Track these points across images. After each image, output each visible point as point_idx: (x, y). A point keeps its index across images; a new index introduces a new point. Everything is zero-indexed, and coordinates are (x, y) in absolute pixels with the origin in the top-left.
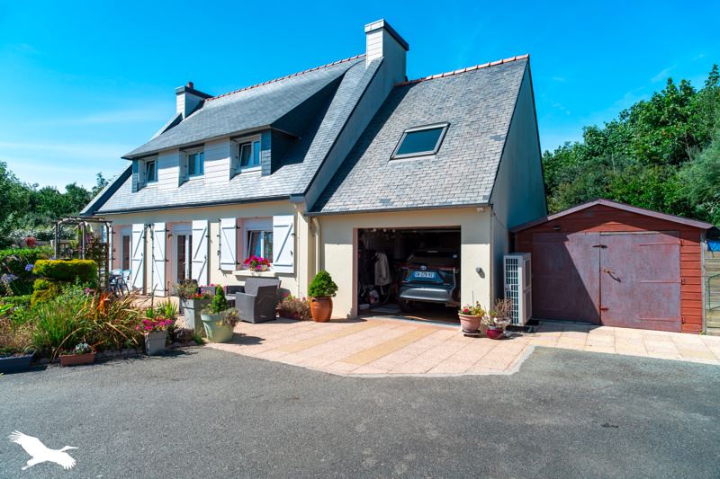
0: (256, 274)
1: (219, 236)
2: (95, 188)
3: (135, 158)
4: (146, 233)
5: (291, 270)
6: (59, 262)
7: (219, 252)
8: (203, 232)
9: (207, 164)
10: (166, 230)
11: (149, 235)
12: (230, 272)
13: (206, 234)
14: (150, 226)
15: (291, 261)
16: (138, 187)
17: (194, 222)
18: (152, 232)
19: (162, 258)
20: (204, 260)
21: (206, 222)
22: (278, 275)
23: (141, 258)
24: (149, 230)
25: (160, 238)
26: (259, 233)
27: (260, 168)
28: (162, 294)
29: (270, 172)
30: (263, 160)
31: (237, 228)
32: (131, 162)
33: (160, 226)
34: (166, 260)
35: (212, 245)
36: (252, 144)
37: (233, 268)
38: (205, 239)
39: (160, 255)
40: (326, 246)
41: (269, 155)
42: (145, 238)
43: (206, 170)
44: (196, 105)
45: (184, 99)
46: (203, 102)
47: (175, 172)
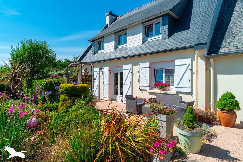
0: (162, 92)
1: (139, 72)
2: (73, 60)
3: (93, 41)
4: (99, 72)
5: (189, 90)
6: (72, 85)
7: (139, 80)
8: (129, 70)
9: (128, 38)
10: (109, 70)
11: (101, 73)
12: (146, 91)
13: (131, 71)
14: (101, 69)
15: (189, 85)
16: (95, 53)
17: (124, 66)
18: (102, 72)
19: (108, 83)
20: (130, 84)
21: (131, 65)
22: (178, 93)
23: (97, 83)
24: (101, 70)
25: (106, 74)
26: (162, 70)
27: (161, 36)
28: (108, 99)
29: (168, 37)
30: (163, 31)
31: (149, 67)
32: (92, 43)
33: (106, 69)
34: (109, 84)
35: (134, 77)
36: (154, 25)
37: (147, 88)
38: (130, 74)
39: (106, 81)
40: (218, 76)
41: (168, 27)
42: (99, 74)
43: (128, 41)
44: (113, 20)
45: (109, 17)
46: (116, 18)
47: (112, 44)
